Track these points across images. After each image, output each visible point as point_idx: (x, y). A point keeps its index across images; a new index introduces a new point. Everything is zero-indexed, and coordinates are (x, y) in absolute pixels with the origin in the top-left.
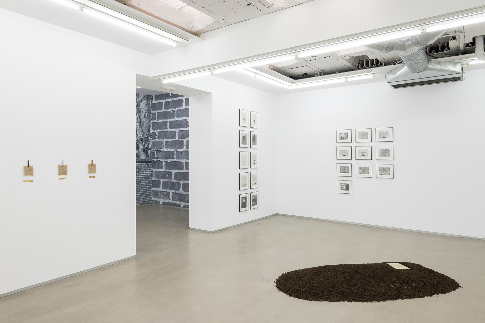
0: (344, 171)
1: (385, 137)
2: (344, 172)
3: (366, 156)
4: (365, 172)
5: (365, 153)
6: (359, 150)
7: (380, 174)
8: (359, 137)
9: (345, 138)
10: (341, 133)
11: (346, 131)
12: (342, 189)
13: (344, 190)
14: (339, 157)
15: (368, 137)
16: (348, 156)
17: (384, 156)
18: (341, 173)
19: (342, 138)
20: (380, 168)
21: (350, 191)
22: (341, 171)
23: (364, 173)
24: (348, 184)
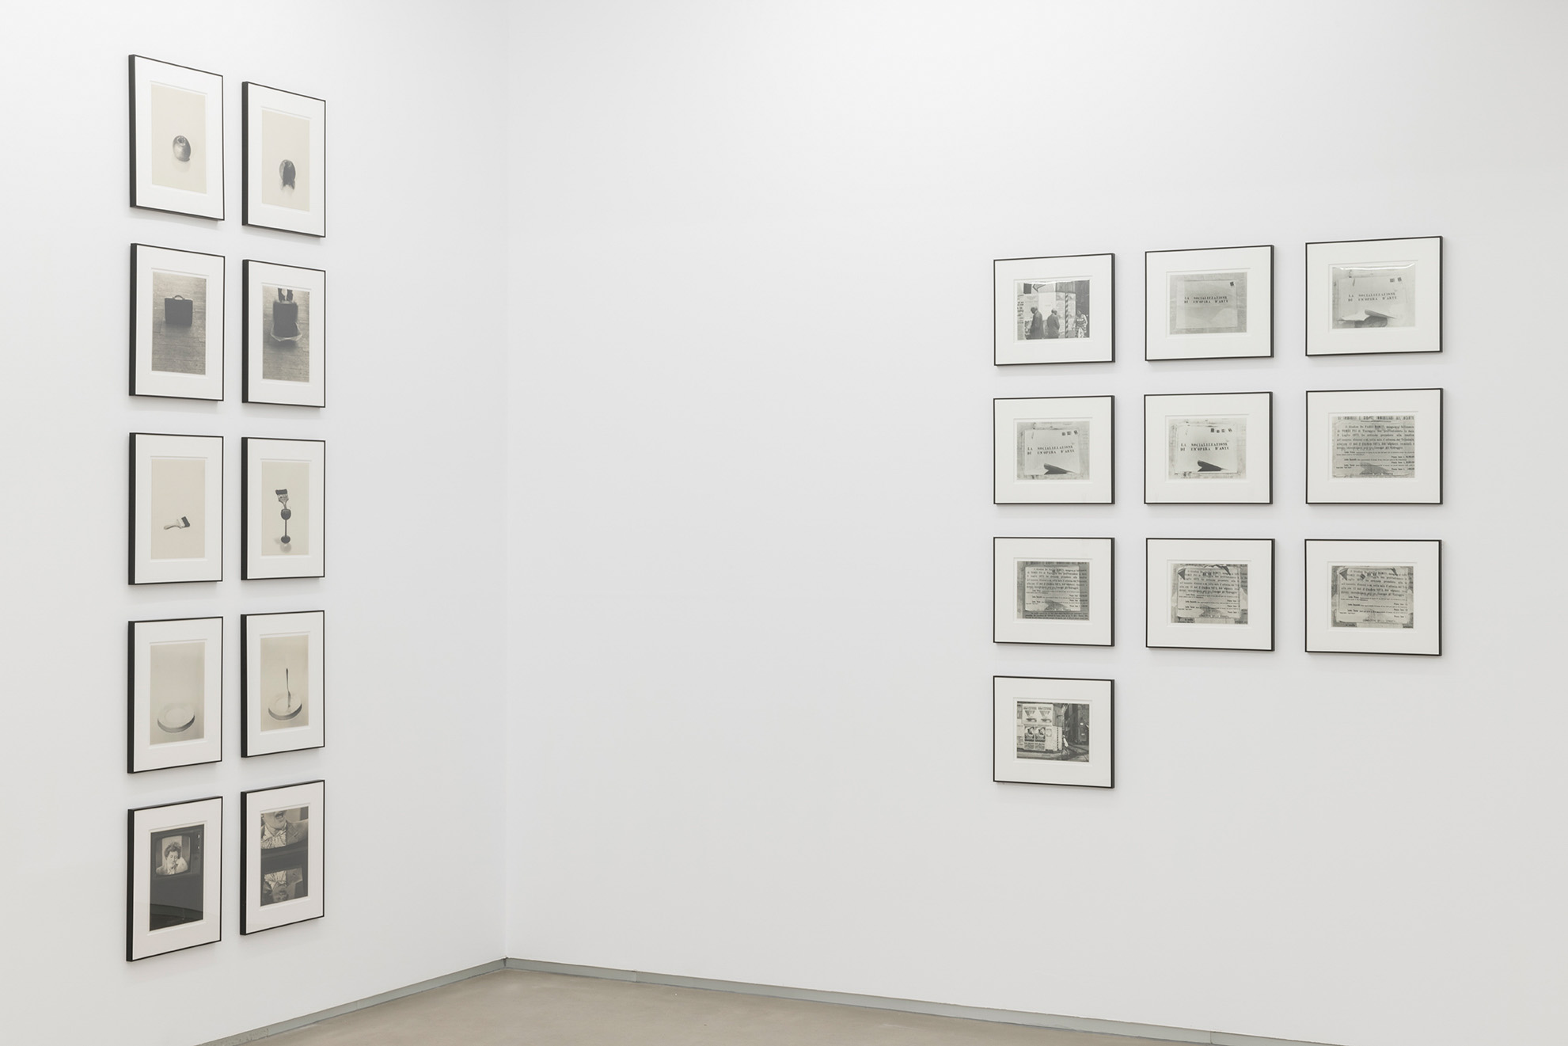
0: (1052, 604)
1: (1377, 320)
2: (1053, 612)
3: (1230, 475)
4: (1220, 604)
5: (1223, 446)
6: (1173, 428)
7: (1336, 624)
8: (1173, 320)
9: (1062, 322)
10: (1027, 289)
11: (1073, 271)
12: (1031, 747)
13: (1048, 755)
14: (1013, 488)
15: (1242, 314)
16: (1085, 473)
17: (1371, 471)
18: (1028, 615)
19: (1037, 329)
20: (1339, 574)
21: (1097, 768)
22: (1028, 598)
23: (1208, 613)
24: (1086, 708)
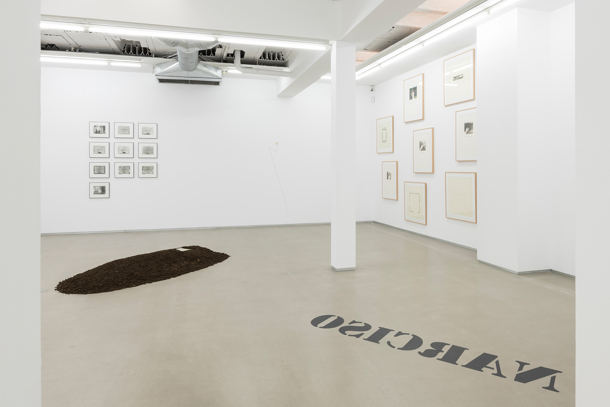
0: (99, 172)
1: (148, 134)
2: (99, 173)
3: (127, 154)
4: (126, 171)
5: (126, 150)
6: (119, 147)
7: (143, 174)
8: (119, 132)
9: (101, 131)
10: (95, 126)
11: (103, 124)
12: (96, 193)
13: (99, 194)
14: (93, 155)
15: (129, 132)
16: (105, 153)
17: (148, 153)
18: (95, 174)
19: (97, 132)
20: (143, 167)
21: (106, 195)
22: (95, 171)
23: (124, 173)
24: (105, 187)
